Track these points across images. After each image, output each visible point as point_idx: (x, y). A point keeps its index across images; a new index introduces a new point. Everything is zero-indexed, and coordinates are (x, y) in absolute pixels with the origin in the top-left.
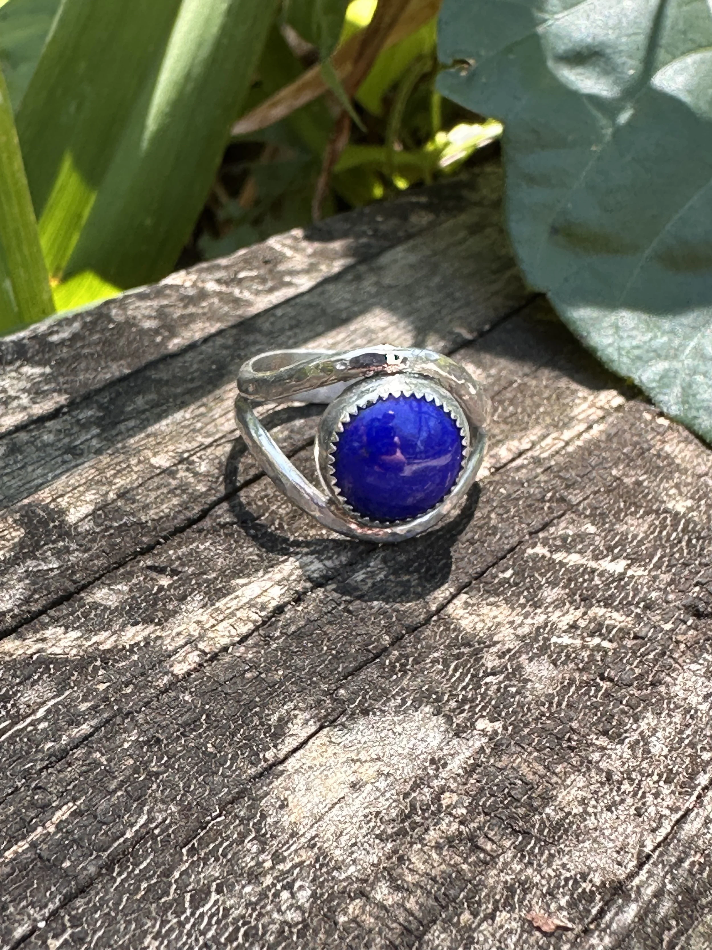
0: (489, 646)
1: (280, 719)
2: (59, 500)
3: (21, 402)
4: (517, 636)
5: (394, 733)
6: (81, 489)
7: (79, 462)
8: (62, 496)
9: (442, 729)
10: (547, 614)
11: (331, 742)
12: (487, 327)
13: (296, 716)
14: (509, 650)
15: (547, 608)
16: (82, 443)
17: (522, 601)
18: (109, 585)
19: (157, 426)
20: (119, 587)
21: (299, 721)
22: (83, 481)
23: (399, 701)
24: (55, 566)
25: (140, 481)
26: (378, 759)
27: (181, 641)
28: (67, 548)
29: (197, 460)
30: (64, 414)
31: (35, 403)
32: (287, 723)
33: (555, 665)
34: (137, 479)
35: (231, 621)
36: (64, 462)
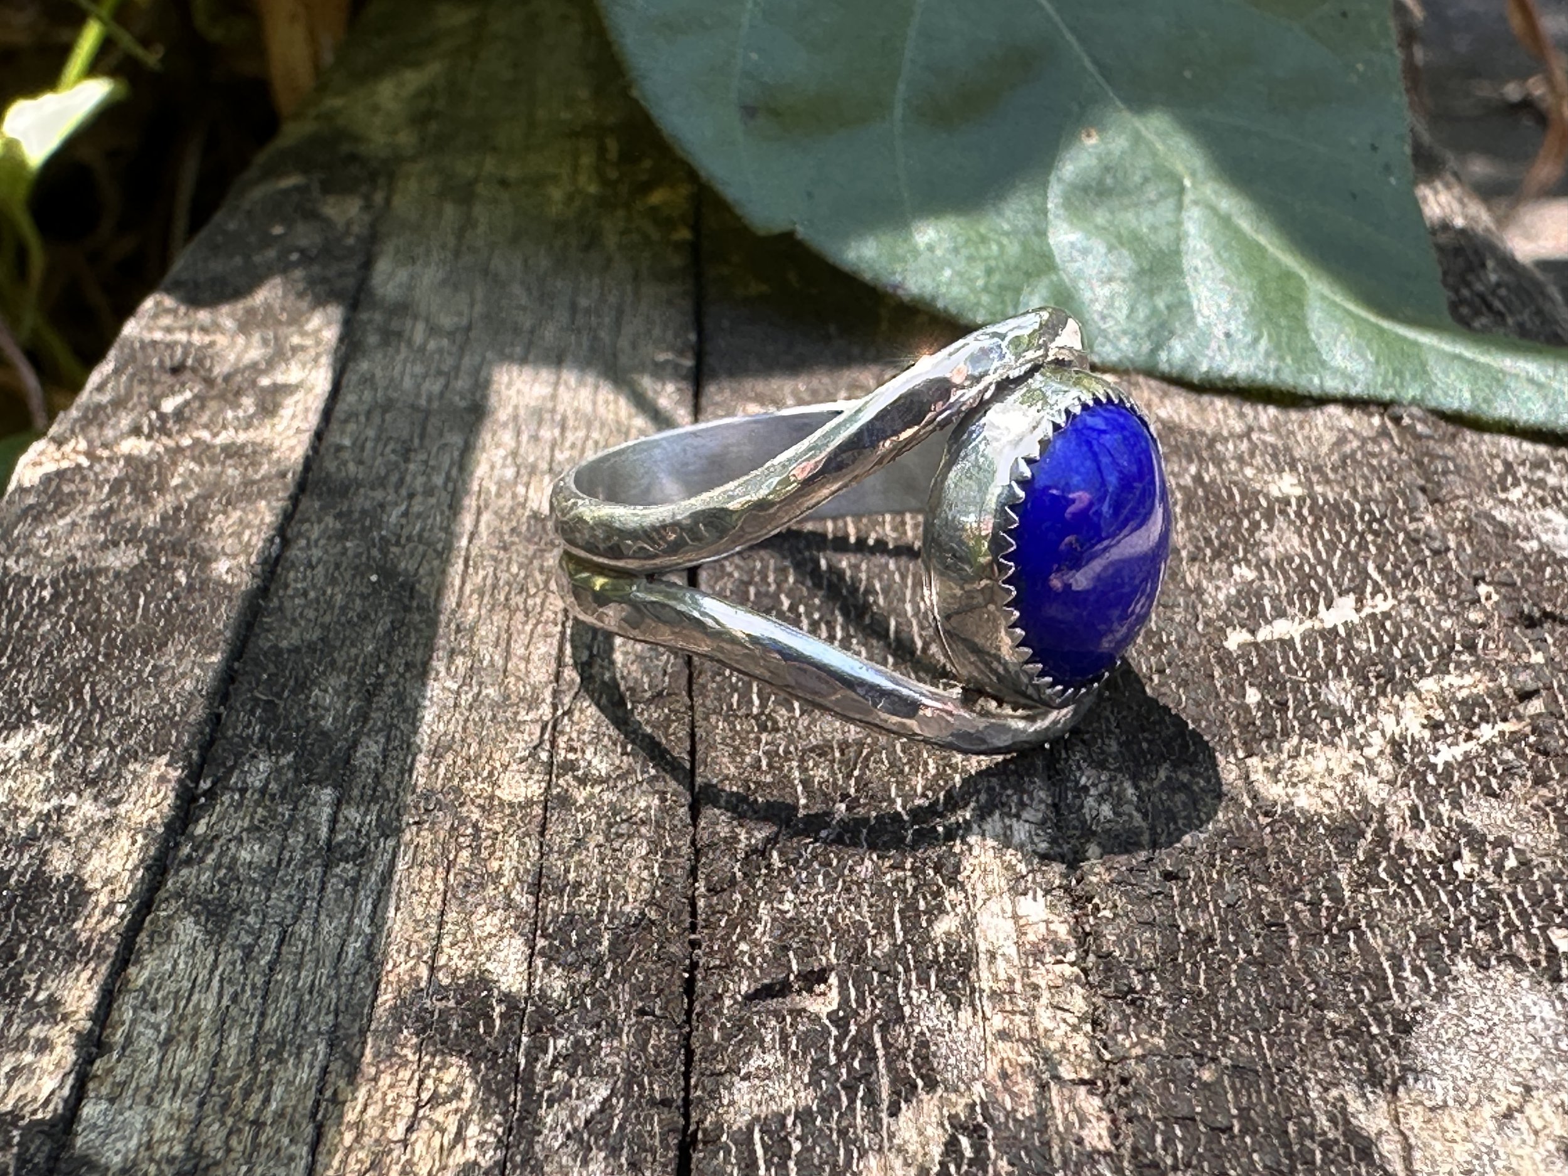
0: (1384, 818)
1: (1332, 1119)
2: (442, 960)
3: (79, 814)
4: (1392, 783)
5: (1481, 1033)
6: (451, 916)
7: (380, 867)
8: (436, 950)
9: (1526, 983)
10: (1374, 727)
11: (1432, 1109)
12: (692, 337)
13: (1342, 1098)
14: (1414, 810)
15: (1363, 718)
16: (332, 830)
17: (1326, 725)
18: (733, 1070)
19: (425, 729)
20: (754, 1063)
21: (1355, 1105)
22: (437, 899)
23: (1413, 979)
24: (604, 1092)
25: (533, 844)
26: (1528, 1089)
27: (1029, 1087)
28: (578, 1043)
29: (571, 756)
30: (211, 794)
31: (115, 803)
32: (1347, 1122)
33: (1496, 796)
34: (523, 844)
35: (1044, 1000)
36: (354, 883)
